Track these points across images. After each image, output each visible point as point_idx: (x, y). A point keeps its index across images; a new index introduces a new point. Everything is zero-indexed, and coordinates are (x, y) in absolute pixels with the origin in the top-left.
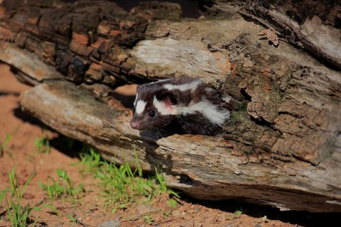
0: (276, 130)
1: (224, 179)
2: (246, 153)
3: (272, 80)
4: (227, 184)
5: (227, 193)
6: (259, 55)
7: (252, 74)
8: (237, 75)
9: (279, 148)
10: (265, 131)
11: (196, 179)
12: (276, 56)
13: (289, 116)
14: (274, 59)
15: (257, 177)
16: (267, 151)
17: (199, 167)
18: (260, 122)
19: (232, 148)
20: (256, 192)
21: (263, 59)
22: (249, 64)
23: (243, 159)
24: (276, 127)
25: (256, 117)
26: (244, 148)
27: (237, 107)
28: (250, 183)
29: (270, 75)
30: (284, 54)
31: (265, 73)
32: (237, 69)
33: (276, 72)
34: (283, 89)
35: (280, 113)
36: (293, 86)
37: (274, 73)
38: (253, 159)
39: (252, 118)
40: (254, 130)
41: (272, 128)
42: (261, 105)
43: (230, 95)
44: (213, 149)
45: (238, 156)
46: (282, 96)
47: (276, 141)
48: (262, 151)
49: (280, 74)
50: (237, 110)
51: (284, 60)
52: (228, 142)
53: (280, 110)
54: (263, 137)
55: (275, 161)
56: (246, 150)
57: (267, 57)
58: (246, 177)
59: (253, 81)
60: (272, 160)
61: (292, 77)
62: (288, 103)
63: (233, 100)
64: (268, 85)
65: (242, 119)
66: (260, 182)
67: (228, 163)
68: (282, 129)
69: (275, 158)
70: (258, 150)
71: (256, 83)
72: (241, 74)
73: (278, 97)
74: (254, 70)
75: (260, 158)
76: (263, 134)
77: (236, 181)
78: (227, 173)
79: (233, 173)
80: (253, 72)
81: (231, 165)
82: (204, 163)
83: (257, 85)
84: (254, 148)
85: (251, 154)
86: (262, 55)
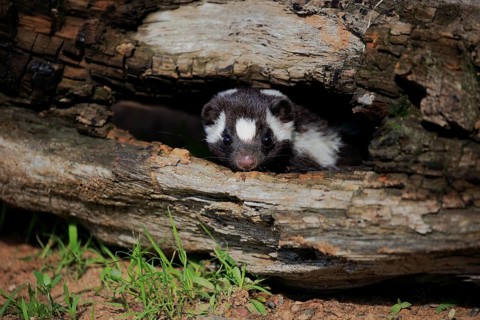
1: (396, 246)
2: (433, 192)
3: (460, 52)
4: (402, 254)
6: (416, 10)
7: (415, 47)
8: (380, 50)
10: (464, 146)
11: (338, 253)
15: (466, 234)
17: (340, 230)
19: (400, 187)
21: (427, 16)
22: (399, 27)
23: (432, 205)
25: (442, 123)
26: (427, 184)
27: (392, 111)
28: (452, 247)
29: (452, 42)
31: (444, 40)
32: (381, 41)
33: (465, 36)
37: (460, 38)
38: (450, 202)
39: (430, 127)
40: (439, 148)
41: (473, 140)
42: (451, 100)
43: (371, 90)
44: (360, 193)
45: (418, 200)
48: (467, 184)
49: (474, 38)
50: (392, 116)
51: (473, 10)
52: (388, 178)
54: (463, 159)
56: (435, 187)
57: (432, 11)
58: (442, 237)
59: (423, 59)
63: (380, 98)
64: (455, 63)
65: (407, 130)
67: (399, 216)
70: (458, 184)
71: (429, 61)
72: (391, 48)
73: (474, 81)
74: (418, 38)
75: (466, 198)
76: (462, 153)
77: (421, 247)
78: (399, 235)
79: (414, 232)
80: (416, 41)
81: (407, 219)
82: (348, 222)
83: (430, 65)
84: (449, 180)
85: (445, 193)
86: (420, 9)
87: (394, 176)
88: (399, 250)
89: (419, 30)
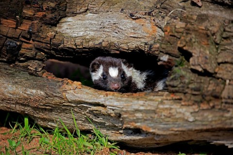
0: (218, 78)
1: (178, 127)
2: (196, 102)
3: (208, 36)
4: (181, 131)
5: (178, 139)
6: (188, 16)
7: (187, 33)
8: (171, 35)
9: (229, 93)
10: (210, 80)
11: (151, 131)
12: (204, 15)
13: (228, 65)
14: (202, 18)
15: (211, 121)
16: (217, 97)
17: (152, 120)
19: (180, 99)
21: (192, 19)
22: (180, 25)
23: (195, 108)
24: (218, 75)
25: (200, 70)
26: (193, 98)
27: (176, 64)
28: (205, 128)
29: (205, 32)
30: (211, 13)
31: (201, 31)
32: (171, 31)
33: (210, 29)
34: (218, 42)
35: (219, 64)
36: (225, 38)
37: (208, 30)
38: (204, 106)
39: (194, 71)
40: (199, 81)
41: (214, 77)
43: (167, 53)
44: (162, 103)
45: (189, 105)
46: (217, 49)
47: (224, 88)
48: (212, 98)
49: (215, 29)
50: (176, 66)
51: (214, 17)
52: (175, 95)
53: (220, 60)
54: (210, 86)
55: (227, 105)
56: (197, 100)
57: (195, 17)
58: (200, 123)
59: (191, 39)
60: (223, 104)
61: (224, 31)
62: (224, 54)
63: (171, 58)
64: (206, 41)
65: (184, 73)
66: (215, 125)
67: (180, 113)
68: (225, 77)
69: (226, 103)
70: (208, 98)
71: (193, 40)
72: (176, 34)
73: (215, 50)
74: (188, 30)
75: (211, 104)
76: (209, 83)
77: (190, 127)
78: (180, 122)
79: (187, 121)
80: (188, 31)
81: (184, 114)
82: (156, 116)
83: (194, 42)
84: (203, 96)
85: (201, 102)
86: (190, 16)
87: (177, 94)
88: (180, 129)
89: (189, 26)
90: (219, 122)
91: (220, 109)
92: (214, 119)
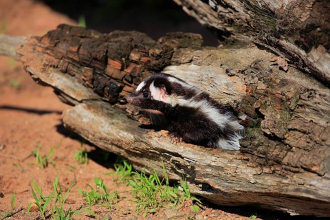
0: (286, 144)
1: (240, 187)
2: (260, 164)
3: (282, 101)
4: (243, 192)
6: (271, 79)
7: (265, 96)
8: (252, 96)
9: (289, 160)
10: (277, 145)
11: (217, 187)
12: (286, 80)
13: (298, 132)
14: (284, 83)
15: (270, 186)
16: (279, 163)
17: (219, 177)
18: (273, 137)
19: (248, 160)
20: (269, 199)
21: (275, 82)
22: (262, 86)
23: (258, 170)
24: (286, 142)
25: (269, 133)
26: (258, 160)
27: (252, 125)
28: (264, 191)
29: (281, 96)
30: (293, 79)
31: (277, 95)
32: (252, 91)
33: (286, 94)
34: (292, 108)
35: (290, 130)
36: (301, 106)
37: (284, 95)
38: (266, 170)
39: (265, 134)
40: (267, 144)
41: (283, 143)
42: (273, 123)
43: (246, 113)
44: (231, 161)
45: (253, 167)
46: (291, 115)
47: (286, 154)
48: (275, 163)
49: (290, 95)
50: (252, 127)
51: (293, 83)
52: (244, 155)
53: (290, 127)
54: (275, 151)
55: (286, 172)
56: (260, 162)
57: (278, 81)
58: (260, 186)
59: (266, 102)
60: (283, 170)
61: (300, 98)
62: (297, 121)
63: (249, 118)
64: (279, 105)
65: (256, 134)
66: (272, 190)
67: (244, 173)
68: (292, 144)
69: (286, 169)
70: (270, 162)
71: (268, 103)
72: (255, 95)
73: (288, 116)
74: (267, 92)
75: (272, 169)
76: (275, 148)
77: (251, 189)
78: (243, 183)
79: (249, 182)
80: (266, 94)
81: (247, 175)
82: (223, 174)
83: (269, 105)
84: (267, 160)
85: (264, 165)
86: (274, 79)
87: (247, 154)
88: (241, 189)
89: (269, 89)
90: (277, 187)
91: (280, 174)
92: (273, 184)
